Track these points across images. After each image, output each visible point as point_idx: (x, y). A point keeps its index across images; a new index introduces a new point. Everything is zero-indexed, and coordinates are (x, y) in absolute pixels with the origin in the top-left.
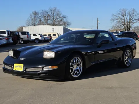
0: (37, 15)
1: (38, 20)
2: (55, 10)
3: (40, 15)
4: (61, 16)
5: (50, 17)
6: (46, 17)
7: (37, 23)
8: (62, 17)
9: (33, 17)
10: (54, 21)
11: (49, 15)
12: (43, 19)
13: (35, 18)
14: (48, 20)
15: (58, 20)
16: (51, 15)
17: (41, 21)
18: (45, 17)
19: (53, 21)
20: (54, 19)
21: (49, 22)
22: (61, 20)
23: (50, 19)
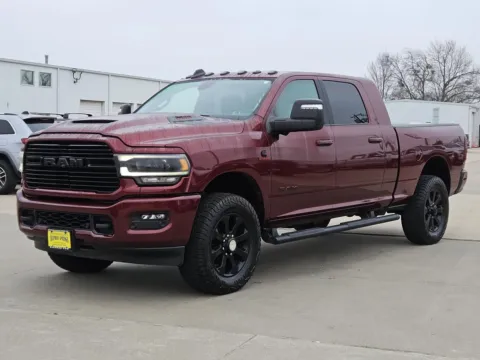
0: (392, 67)
1: (394, 82)
2: (451, 48)
3: (401, 66)
4: (470, 69)
5: (433, 72)
6: (419, 71)
7: (390, 92)
8: (472, 73)
9: (380, 73)
10: (445, 85)
11: (428, 67)
12: (409, 79)
13: (384, 76)
14: (427, 82)
15: (460, 81)
16: (437, 67)
17: (403, 85)
18: (416, 73)
19: (442, 85)
20: (447, 80)
21: (429, 87)
22: (468, 83)
23: (431, 80)
